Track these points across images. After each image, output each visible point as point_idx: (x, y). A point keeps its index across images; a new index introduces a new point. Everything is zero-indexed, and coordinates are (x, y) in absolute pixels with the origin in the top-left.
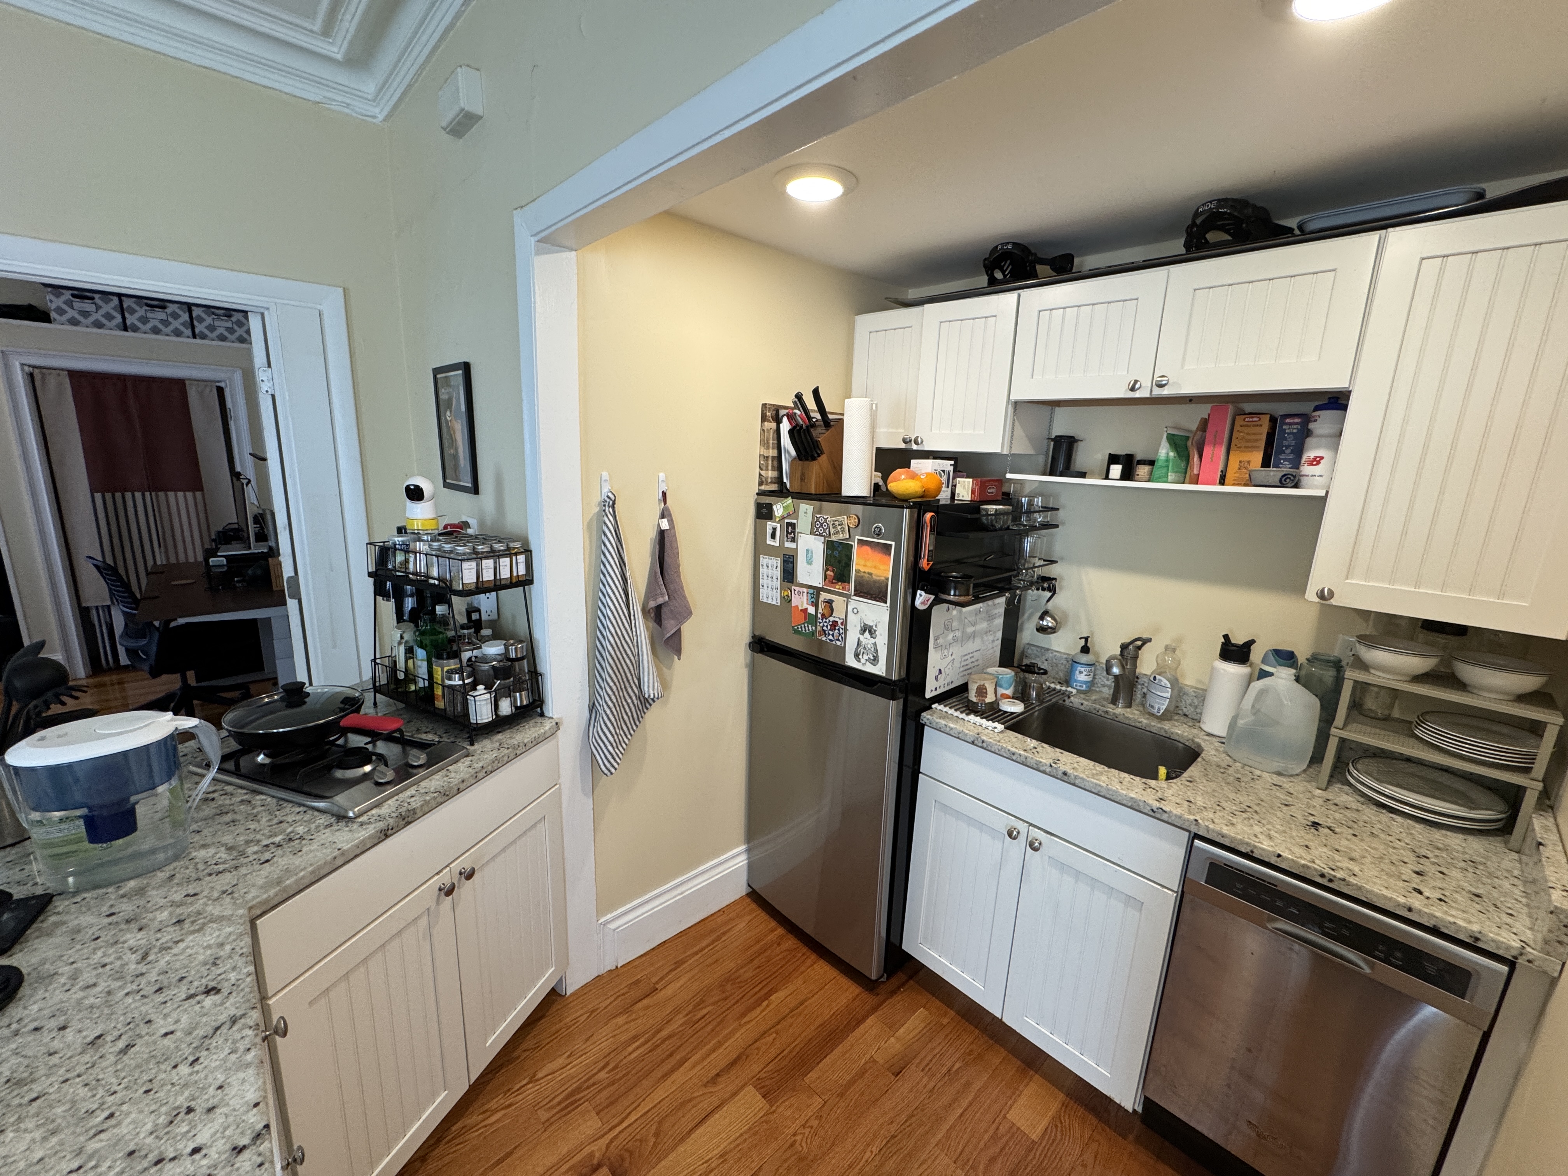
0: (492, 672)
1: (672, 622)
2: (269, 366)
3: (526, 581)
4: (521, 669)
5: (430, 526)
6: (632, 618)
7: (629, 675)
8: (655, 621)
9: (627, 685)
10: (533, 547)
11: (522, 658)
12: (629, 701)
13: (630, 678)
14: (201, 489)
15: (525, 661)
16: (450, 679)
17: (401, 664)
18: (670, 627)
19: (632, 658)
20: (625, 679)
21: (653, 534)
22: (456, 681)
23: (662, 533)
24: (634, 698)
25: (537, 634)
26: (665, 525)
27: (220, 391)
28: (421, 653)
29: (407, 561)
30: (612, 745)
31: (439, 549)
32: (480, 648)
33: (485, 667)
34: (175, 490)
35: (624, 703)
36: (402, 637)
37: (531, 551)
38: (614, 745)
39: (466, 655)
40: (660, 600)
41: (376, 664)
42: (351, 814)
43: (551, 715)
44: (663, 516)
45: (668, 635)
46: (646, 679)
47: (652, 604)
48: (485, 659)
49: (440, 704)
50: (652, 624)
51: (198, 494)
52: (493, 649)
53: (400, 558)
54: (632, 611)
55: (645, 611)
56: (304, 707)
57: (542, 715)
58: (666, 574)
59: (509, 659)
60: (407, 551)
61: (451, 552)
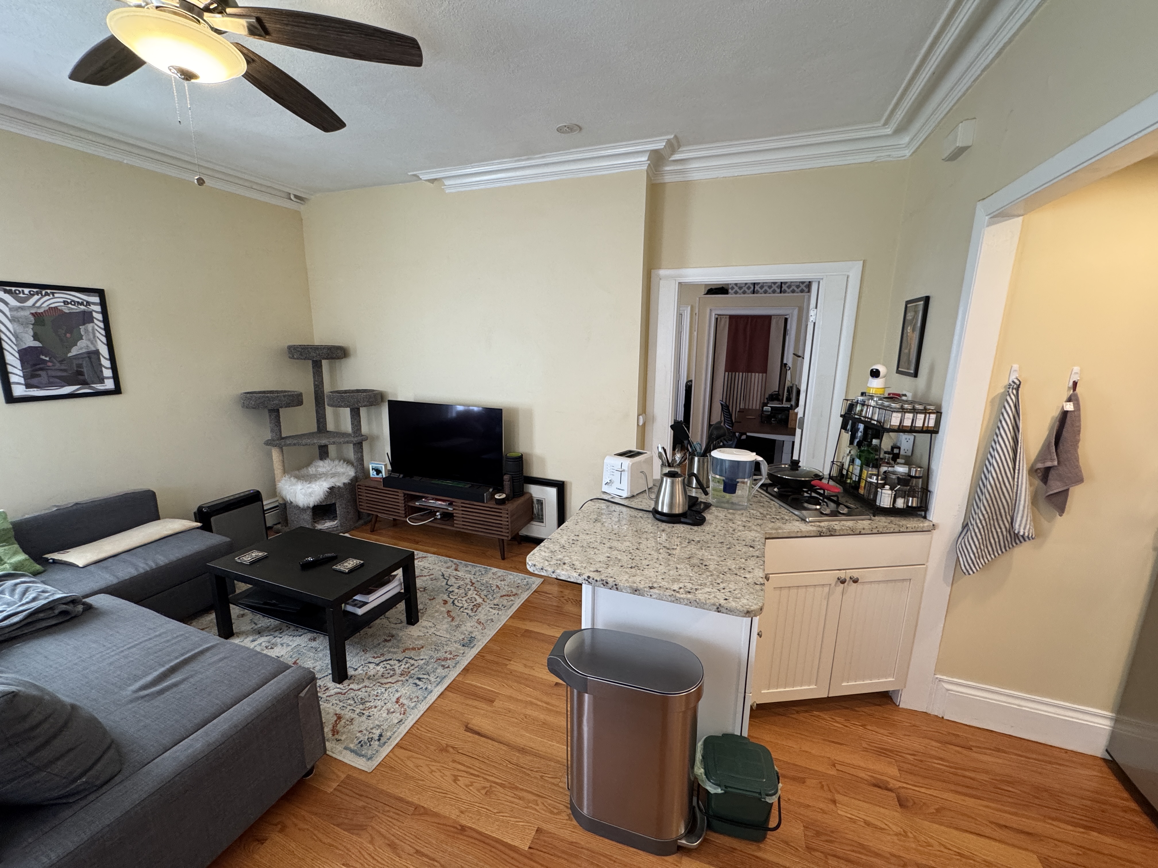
0: (896, 481)
1: (1059, 484)
2: (816, 308)
3: (934, 431)
4: (917, 485)
5: (880, 392)
6: (1017, 471)
7: (1002, 511)
8: (1042, 480)
9: (999, 518)
10: (943, 410)
11: (919, 478)
12: (999, 530)
13: (1003, 514)
14: (766, 372)
15: (921, 480)
16: (871, 478)
17: (846, 466)
18: (1056, 487)
19: (1009, 500)
20: (998, 513)
21: (1055, 413)
22: (874, 480)
23: (1065, 414)
24: (1004, 530)
25: (933, 466)
26: (1069, 407)
27: (786, 320)
28: (858, 462)
29: (862, 410)
30: (974, 554)
31: (882, 405)
32: (893, 467)
33: (894, 477)
34: (755, 372)
35: (994, 530)
36: (850, 452)
37: (941, 413)
38: (977, 555)
39: (884, 469)
40: (1049, 464)
41: (833, 463)
42: (807, 520)
43: (931, 519)
44: (1069, 400)
45: (1051, 493)
46: (1019, 519)
47: (1040, 465)
48: (894, 473)
49: (861, 491)
50: (1037, 482)
51: (764, 375)
52: (901, 469)
53: (859, 408)
54: (1017, 467)
55: (1033, 471)
56: (797, 472)
57: (925, 517)
58: (1061, 445)
59: (909, 475)
60: (863, 405)
61: (888, 407)
